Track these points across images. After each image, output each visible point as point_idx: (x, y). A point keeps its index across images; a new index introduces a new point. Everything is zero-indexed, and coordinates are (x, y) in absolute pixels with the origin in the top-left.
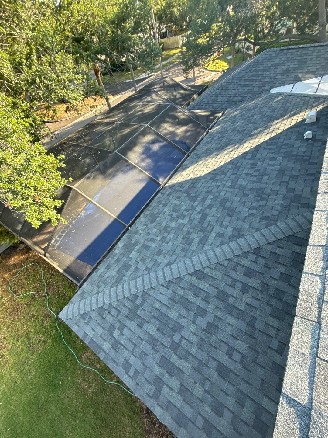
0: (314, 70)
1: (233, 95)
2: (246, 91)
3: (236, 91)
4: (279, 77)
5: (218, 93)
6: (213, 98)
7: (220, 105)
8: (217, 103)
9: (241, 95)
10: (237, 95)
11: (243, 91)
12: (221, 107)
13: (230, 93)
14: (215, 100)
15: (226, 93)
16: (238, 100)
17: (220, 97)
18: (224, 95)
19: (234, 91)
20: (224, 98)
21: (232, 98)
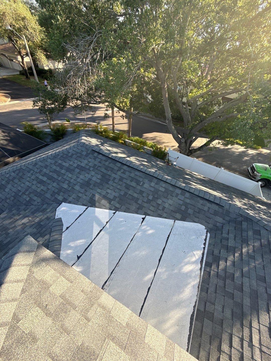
0: (112, 197)
3: (30, 185)
4: (77, 188)
6: (3, 182)
8: (3, 193)
11: (36, 189)
14: (3, 187)
16: (24, 202)
21: (20, 194)
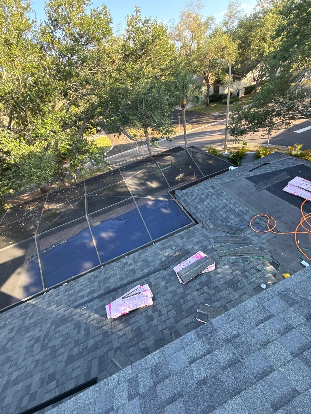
1: (220, 207)
2: (237, 210)
3: (228, 203)
5: (210, 194)
6: (203, 196)
7: (202, 210)
8: (202, 205)
9: (228, 213)
10: (224, 210)
11: (234, 208)
12: (201, 213)
13: (220, 202)
14: (202, 201)
15: (217, 199)
16: (220, 218)
17: (208, 201)
18: (213, 201)
19: (225, 201)
20: (211, 204)
21: (217, 210)
